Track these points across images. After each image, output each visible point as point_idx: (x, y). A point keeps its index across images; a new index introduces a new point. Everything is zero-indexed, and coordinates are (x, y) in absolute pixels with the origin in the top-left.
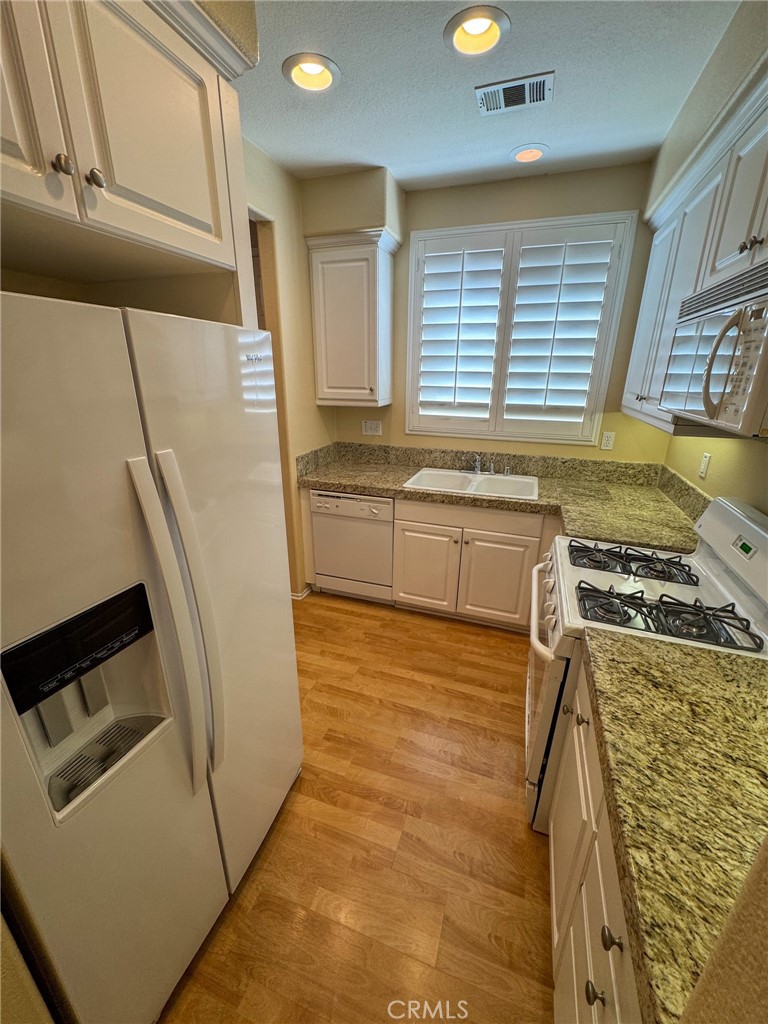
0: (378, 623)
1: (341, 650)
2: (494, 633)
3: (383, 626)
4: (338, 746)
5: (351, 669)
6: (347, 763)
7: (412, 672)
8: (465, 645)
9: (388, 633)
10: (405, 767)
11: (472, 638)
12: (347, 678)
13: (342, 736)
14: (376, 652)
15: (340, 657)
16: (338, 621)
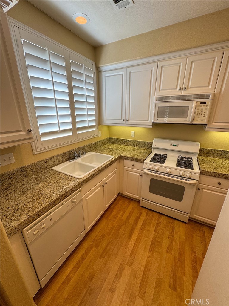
0: (94, 248)
1: (111, 276)
2: (112, 206)
3: (97, 246)
4: (178, 284)
5: (127, 271)
6: (185, 279)
7: (132, 239)
8: (118, 216)
9: (104, 245)
10: (179, 253)
11: (114, 213)
12: (134, 274)
13: (172, 280)
14: (117, 254)
15: (117, 277)
16: (82, 276)
